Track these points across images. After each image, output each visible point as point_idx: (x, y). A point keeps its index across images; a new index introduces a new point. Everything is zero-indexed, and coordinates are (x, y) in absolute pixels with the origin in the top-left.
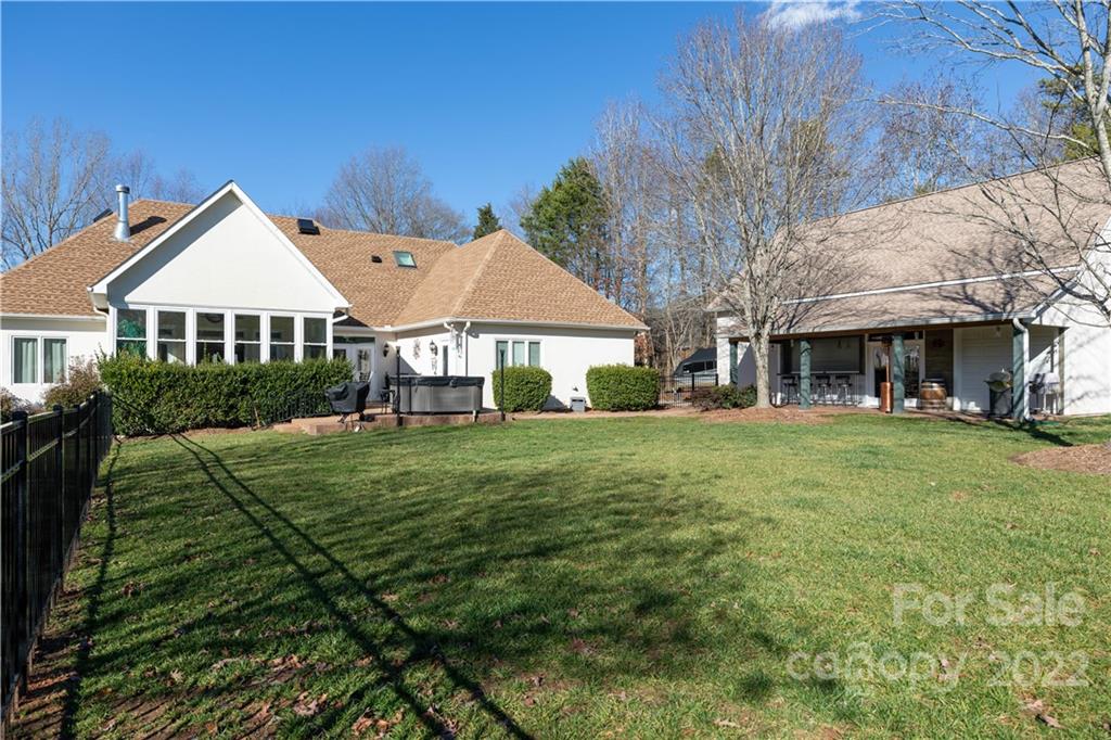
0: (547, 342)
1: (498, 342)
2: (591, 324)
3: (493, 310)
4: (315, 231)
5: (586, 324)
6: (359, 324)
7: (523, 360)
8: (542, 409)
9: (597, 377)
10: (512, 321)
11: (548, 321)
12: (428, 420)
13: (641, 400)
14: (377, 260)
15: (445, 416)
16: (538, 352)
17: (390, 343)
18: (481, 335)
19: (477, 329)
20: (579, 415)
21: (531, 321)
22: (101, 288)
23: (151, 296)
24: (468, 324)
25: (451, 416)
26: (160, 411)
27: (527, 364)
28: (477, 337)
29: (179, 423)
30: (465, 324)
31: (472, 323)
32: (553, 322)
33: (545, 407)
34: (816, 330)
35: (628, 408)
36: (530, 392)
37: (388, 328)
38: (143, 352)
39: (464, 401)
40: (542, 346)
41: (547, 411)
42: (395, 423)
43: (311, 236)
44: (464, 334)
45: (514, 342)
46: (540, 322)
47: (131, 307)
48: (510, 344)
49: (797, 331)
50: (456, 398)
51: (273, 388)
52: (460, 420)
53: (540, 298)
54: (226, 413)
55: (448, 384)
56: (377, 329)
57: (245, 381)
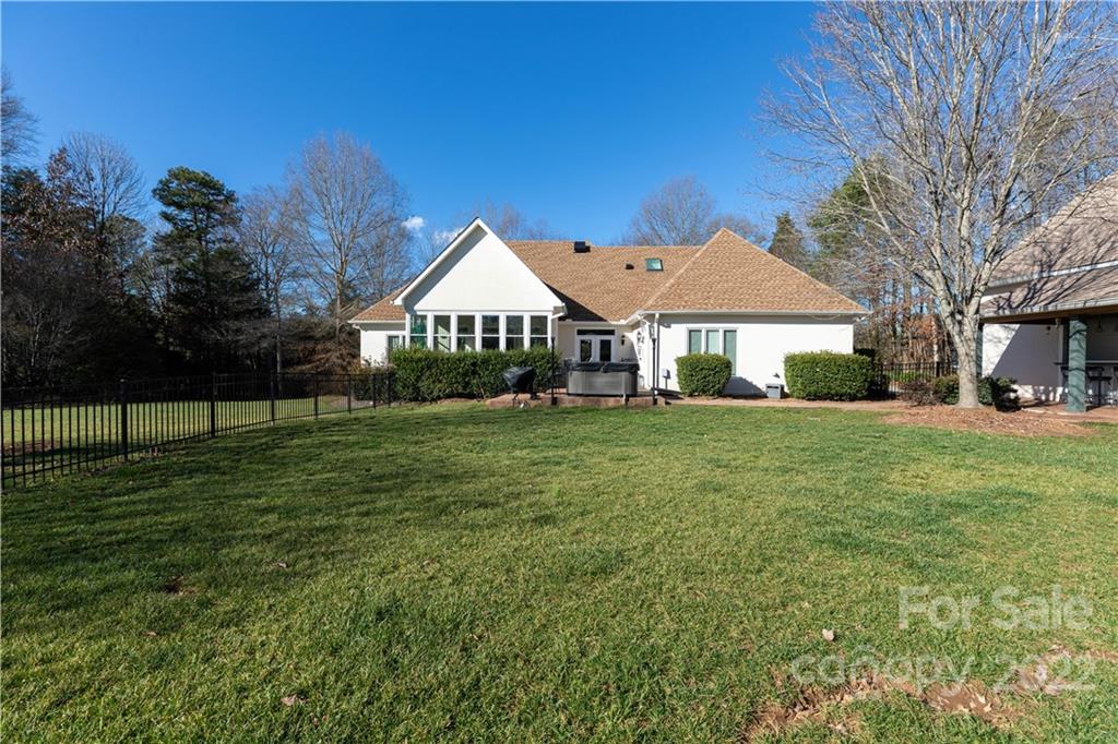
0: (744, 331)
1: (690, 331)
2: (795, 311)
3: (686, 302)
4: (587, 249)
5: (788, 311)
6: (601, 319)
7: (717, 349)
8: (721, 394)
9: (794, 364)
10: (702, 311)
11: (743, 310)
12: (580, 401)
13: (846, 389)
14: (630, 267)
15: (596, 398)
16: (734, 339)
17: (626, 334)
18: (673, 325)
19: (667, 320)
20: (774, 402)
21: (724, 310)
22: (399, 302)
23: (429, 305)
24: (657, 316)
25: (602, 399)
26: (423, 385)
27: (721, 353)
28: (669, 327)
29: (435, 394)
30: (654, 315)
31: (661, 315)
32: (749, 310)
33: (725, 392)
34: (1088, 305)
35: (829, 397)
36: (705, 377)
37: (623, 322)
38: (424, 344)
39: (615, 385)
40: (738, 333)
41: (725, 397)
42: (549, 403)
43: (583, 254)
44: (656, 325)
45: (708, 331)
46: (733, 311)
47: (419, 313)
48: (703, 333)
49: (1059, 308)
50: (606, 383)
51: (493, 370)
52: (611, 402)
53: (741, 288)
54: (465, 388)
55: (599, 370)
56: (613, 323)
57: (474, 364)
